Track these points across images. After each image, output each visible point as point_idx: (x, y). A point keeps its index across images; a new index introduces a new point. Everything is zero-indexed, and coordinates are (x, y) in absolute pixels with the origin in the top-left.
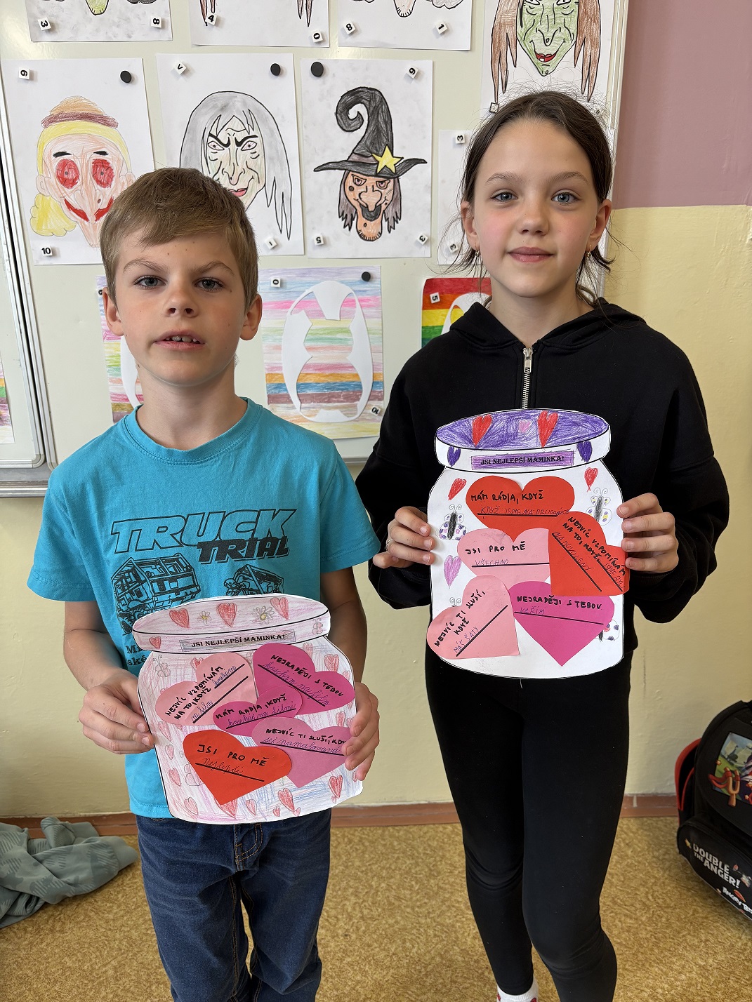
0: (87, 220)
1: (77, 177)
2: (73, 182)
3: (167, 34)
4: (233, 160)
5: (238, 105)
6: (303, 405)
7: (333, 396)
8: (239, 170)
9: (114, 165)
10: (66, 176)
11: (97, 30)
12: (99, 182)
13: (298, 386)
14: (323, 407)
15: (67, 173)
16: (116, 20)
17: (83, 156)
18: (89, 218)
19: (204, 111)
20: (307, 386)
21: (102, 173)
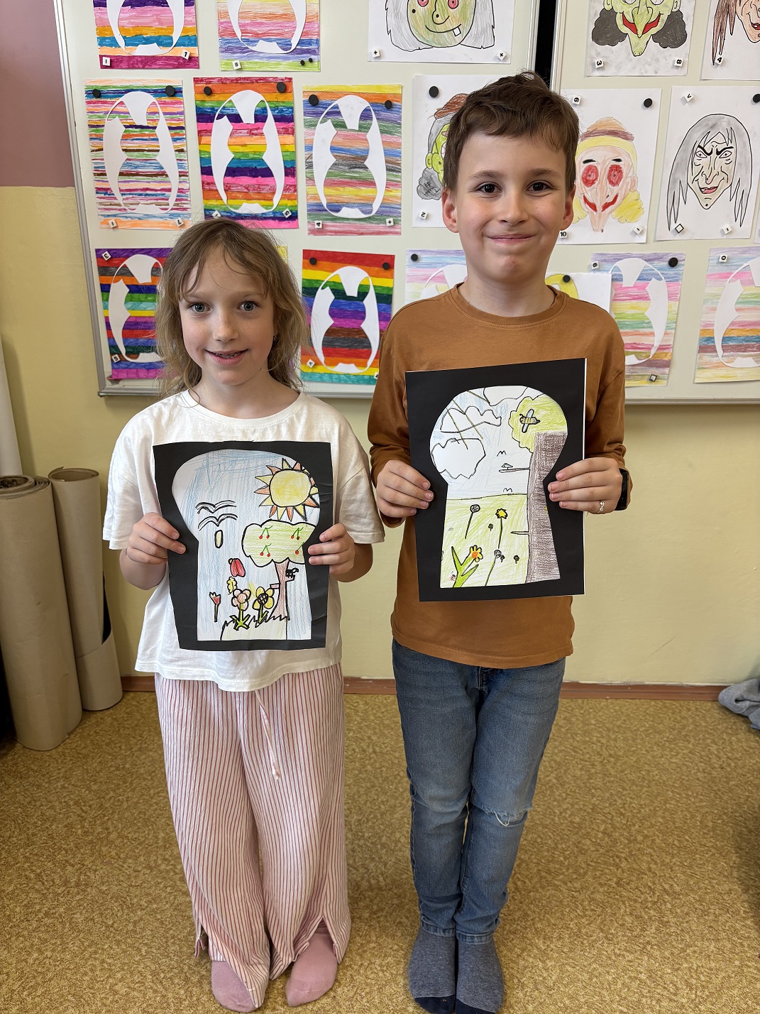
0: (595, 210)
1: (596, 179)
2: (593, 183)
3: (683, 72)
4: (712, 166)
5: (724, 124)
6: (725, 354)
7: (748, 347)
8: (714, 172)
9: (624, 170)
10: (588, 178)
11: (634, 68)
12: (611, 182)
13: (724, 339)
14: (739, 356)
15: (590, 176)
16: (649, 60)
17: (604, 162)
18: (598, 209)
19: (698, 128)
20: (730, 339)
21: (615, 176)
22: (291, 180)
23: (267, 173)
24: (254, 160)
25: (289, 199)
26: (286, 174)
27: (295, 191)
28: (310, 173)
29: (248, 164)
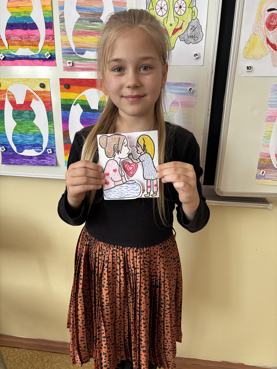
0: (276, 50)
22: (50, 31)
23: (34, 26)
24: (25, 18)
25: (49, 45)
26: (47, 28)
27: (53, 39)
28: (63, 26)
29: (21, 21)
